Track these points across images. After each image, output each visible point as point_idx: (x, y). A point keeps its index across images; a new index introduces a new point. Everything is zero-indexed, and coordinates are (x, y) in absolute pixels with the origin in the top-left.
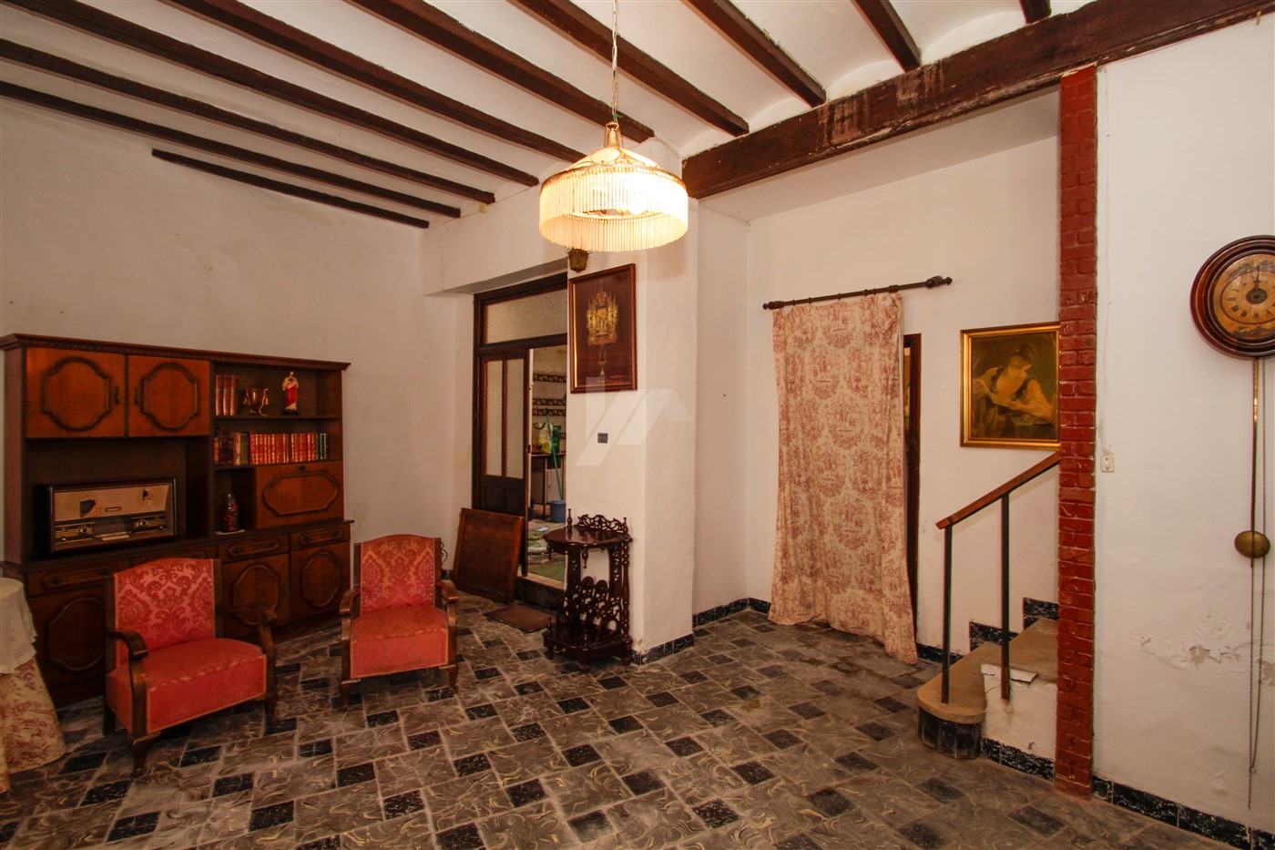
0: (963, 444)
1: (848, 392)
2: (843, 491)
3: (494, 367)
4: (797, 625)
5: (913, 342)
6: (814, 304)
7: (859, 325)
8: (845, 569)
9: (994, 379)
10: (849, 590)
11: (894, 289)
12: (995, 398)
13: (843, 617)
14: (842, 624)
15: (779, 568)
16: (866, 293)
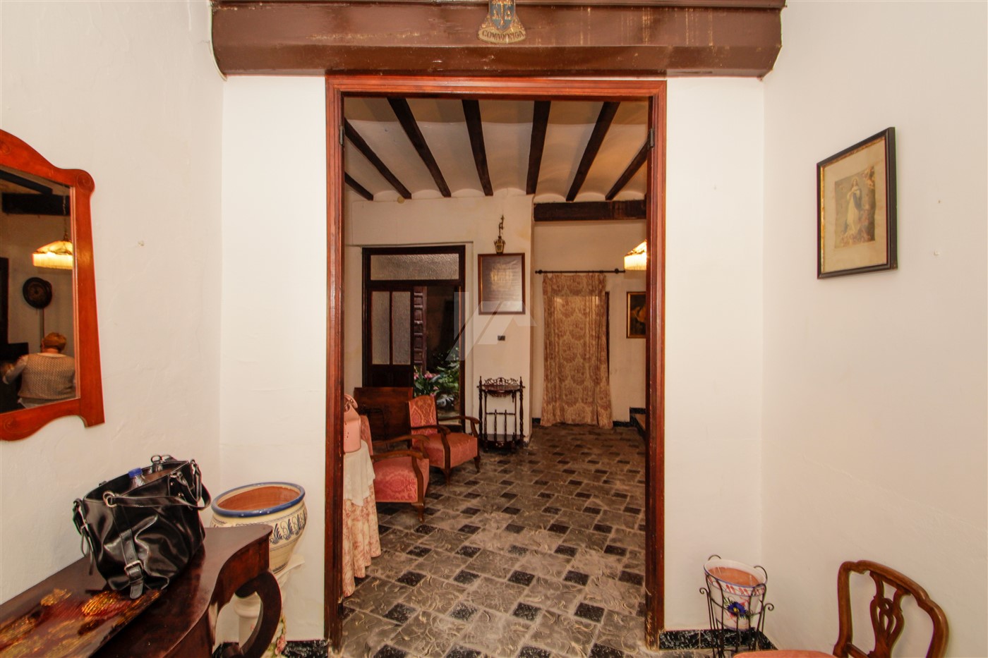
0: (627, 337)
1: (580, 315)
2: (576, 360)
3: (376, 295)
4: (553, 425)
5: (607, 294)
6: (564, 274)
7: (585, 286)
8: (576, 395)
9: (638, 312)
10: (577, 405)
11: (601, 272)
12: (639, 319)
13: (574, 417)
14: (573, 420)
15: (546, 398)
16: (589, 272)
